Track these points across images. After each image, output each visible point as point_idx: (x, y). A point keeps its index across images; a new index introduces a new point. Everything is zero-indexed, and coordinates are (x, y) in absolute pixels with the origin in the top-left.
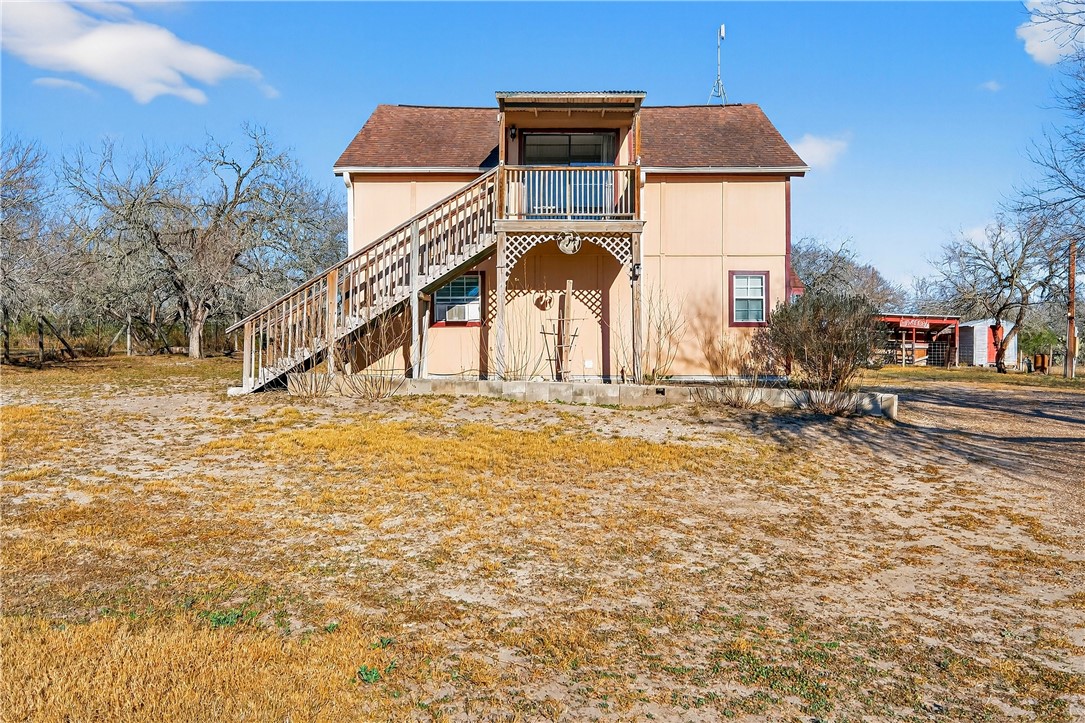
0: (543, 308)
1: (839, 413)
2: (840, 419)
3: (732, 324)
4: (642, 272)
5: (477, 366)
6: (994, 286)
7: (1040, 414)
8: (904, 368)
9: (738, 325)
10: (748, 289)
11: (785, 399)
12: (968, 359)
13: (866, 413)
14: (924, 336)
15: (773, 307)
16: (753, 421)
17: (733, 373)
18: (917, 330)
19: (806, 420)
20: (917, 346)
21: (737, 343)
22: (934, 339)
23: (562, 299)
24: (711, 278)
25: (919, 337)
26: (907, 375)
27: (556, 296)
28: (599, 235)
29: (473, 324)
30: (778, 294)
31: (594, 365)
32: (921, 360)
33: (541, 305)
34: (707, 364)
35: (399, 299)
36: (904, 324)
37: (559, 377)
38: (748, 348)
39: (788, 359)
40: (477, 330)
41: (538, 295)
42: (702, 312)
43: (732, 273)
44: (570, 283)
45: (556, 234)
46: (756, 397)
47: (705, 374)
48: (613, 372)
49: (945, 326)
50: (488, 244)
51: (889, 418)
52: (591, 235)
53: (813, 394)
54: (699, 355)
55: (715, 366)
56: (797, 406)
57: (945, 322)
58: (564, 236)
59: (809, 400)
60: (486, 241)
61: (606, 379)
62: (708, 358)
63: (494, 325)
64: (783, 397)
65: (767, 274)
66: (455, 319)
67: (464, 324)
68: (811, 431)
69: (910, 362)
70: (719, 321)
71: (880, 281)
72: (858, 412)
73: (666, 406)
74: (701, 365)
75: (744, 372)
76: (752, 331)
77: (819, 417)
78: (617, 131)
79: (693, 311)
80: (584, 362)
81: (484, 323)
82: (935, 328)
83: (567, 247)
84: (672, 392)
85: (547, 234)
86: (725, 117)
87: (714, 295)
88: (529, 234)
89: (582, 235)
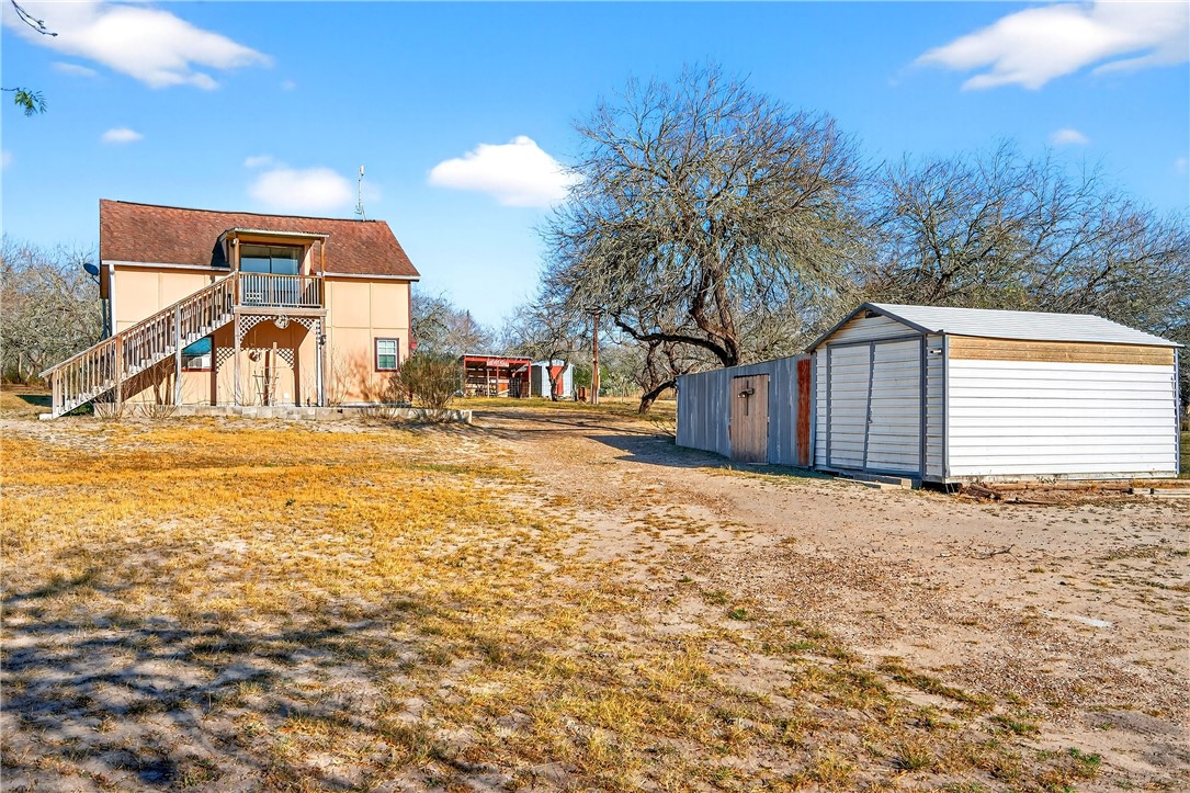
0: (254, 360)
1: (441, 421)
2: (442, 424)
3: (377, 370)
4: (327, 340)
5: (209, 398)
6: (548, 338)
7: (548, 421)
8: (488, 399)
9: (380, 371)
10: (386, 349)
11: (411, 414)
12: (537, 391)
13: (455, 421)
14: (507, 373)
15: (401, 360)
16: (396, 425)
17: (377, 401)
18: (500, 368)
19: (423, 424)
20: (500, 381)
21: (380, 382)
22: (513, 375)
23: (268, 354)
24: (363, 343)
25: (501, 374)
26: (489, 404)
27: (264, 352)
28: (300, 317)
29: (205, 370)
30: (404, 352)
31: (289, 396)
32: (504, 394)
33: (253, 358)
34: (362, 396)
35: (168, 355)
36: (489, 363)
37: (266, 403)
38: (386, 384)
39: (411, 391)
40: (209, 374)
41: (251, 351)
42: (358, 363)
43: (376, 339)
44: (275, 344)
45: (272, 316)
46: (395, 412)
47: (361, 402)
48: (302, 401)
49: (521, 365)
50: (228, 320)
51: (467, 423)
52: (294, 317)
53: (427, 411)
54: (356, 390)
55: (366, 396)
56: (418, 417)
57: (520, 362)
58: (277, 317)
59: (425, 415)
60: (227, 318)
61: (298, 404)
62: (362, 392)
63: (221, 372)
64: (410, 412)
65: (398, 340)
66: (195, 367)
67: (199, 370)
68: (427, 429)
69: (494, 395)
70: (369, 369)
71: (473, 324)
72: (451, 420)
73: (344, 419)
74: (358, 396)
75: (384, 400)
76: (389, 375)
77: (430, 423)
78: (303, 246)
79: (353, 363)
80: (283, 393)
81: (213, 369)
82: (514, 366)
83: (280, 324)
84: (347, 412)
85: (267, 316)
86: (366, 231)
87: (365, 353)
88: (255, 315)
89: (289, 317)
